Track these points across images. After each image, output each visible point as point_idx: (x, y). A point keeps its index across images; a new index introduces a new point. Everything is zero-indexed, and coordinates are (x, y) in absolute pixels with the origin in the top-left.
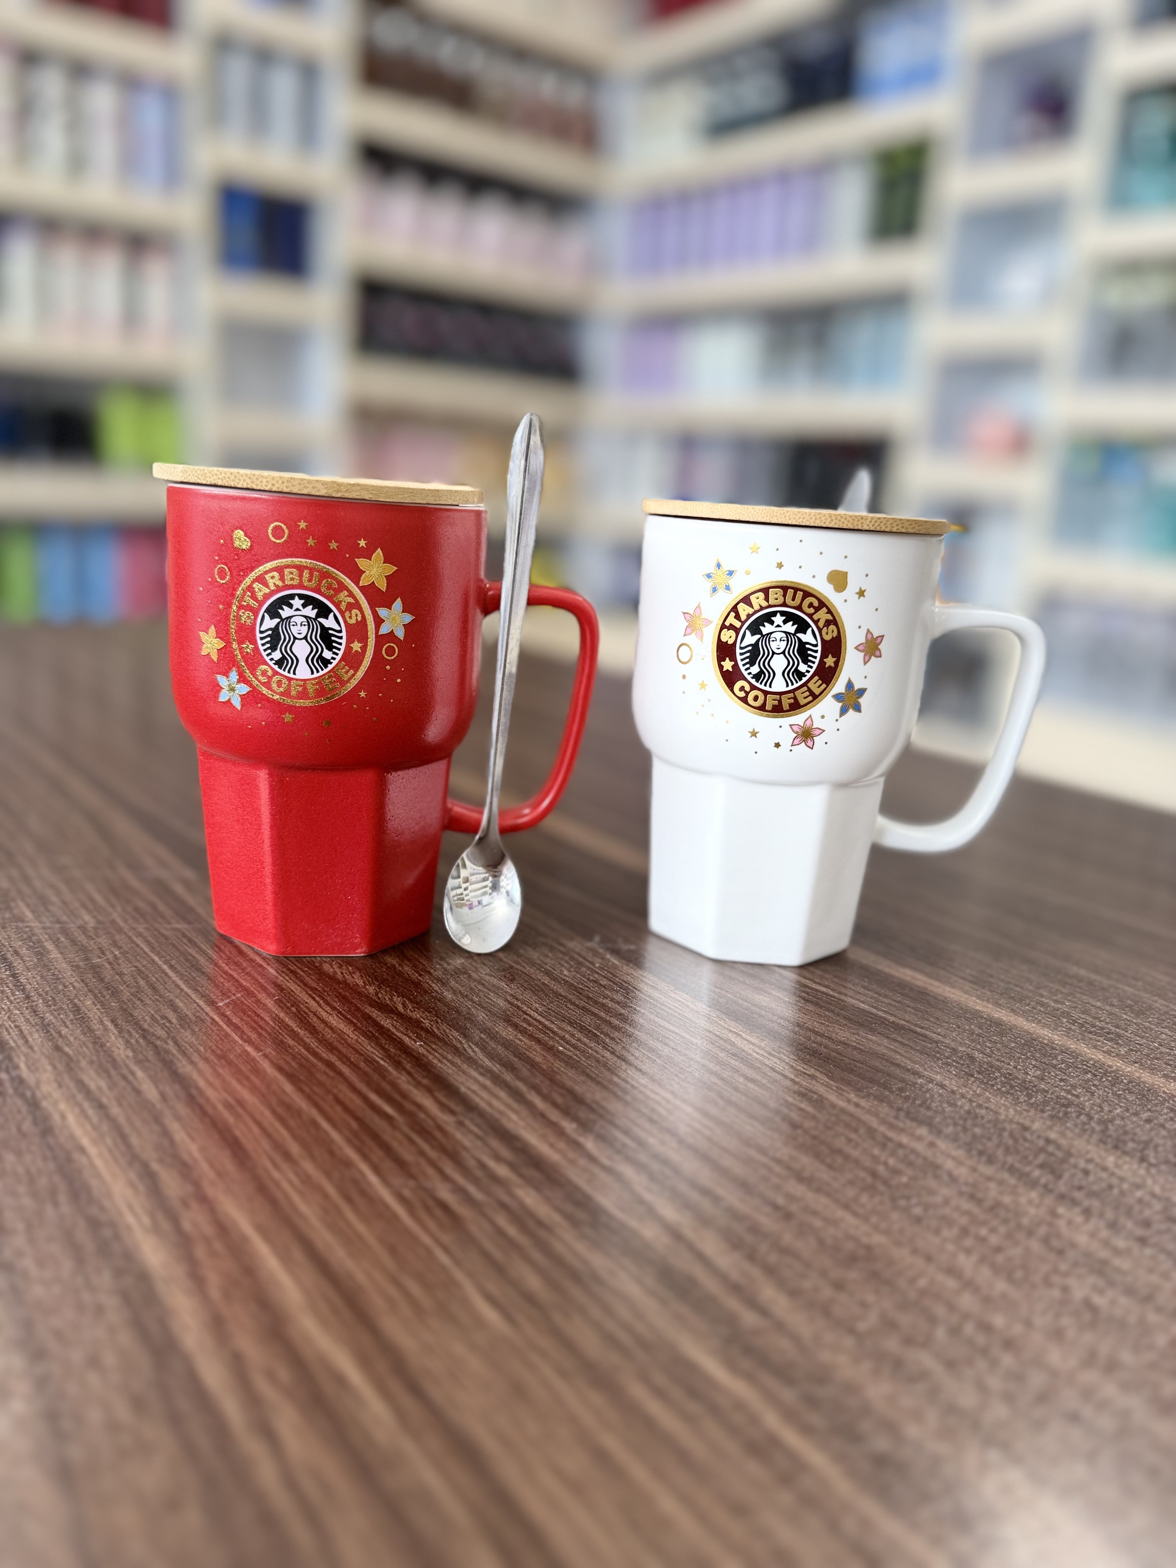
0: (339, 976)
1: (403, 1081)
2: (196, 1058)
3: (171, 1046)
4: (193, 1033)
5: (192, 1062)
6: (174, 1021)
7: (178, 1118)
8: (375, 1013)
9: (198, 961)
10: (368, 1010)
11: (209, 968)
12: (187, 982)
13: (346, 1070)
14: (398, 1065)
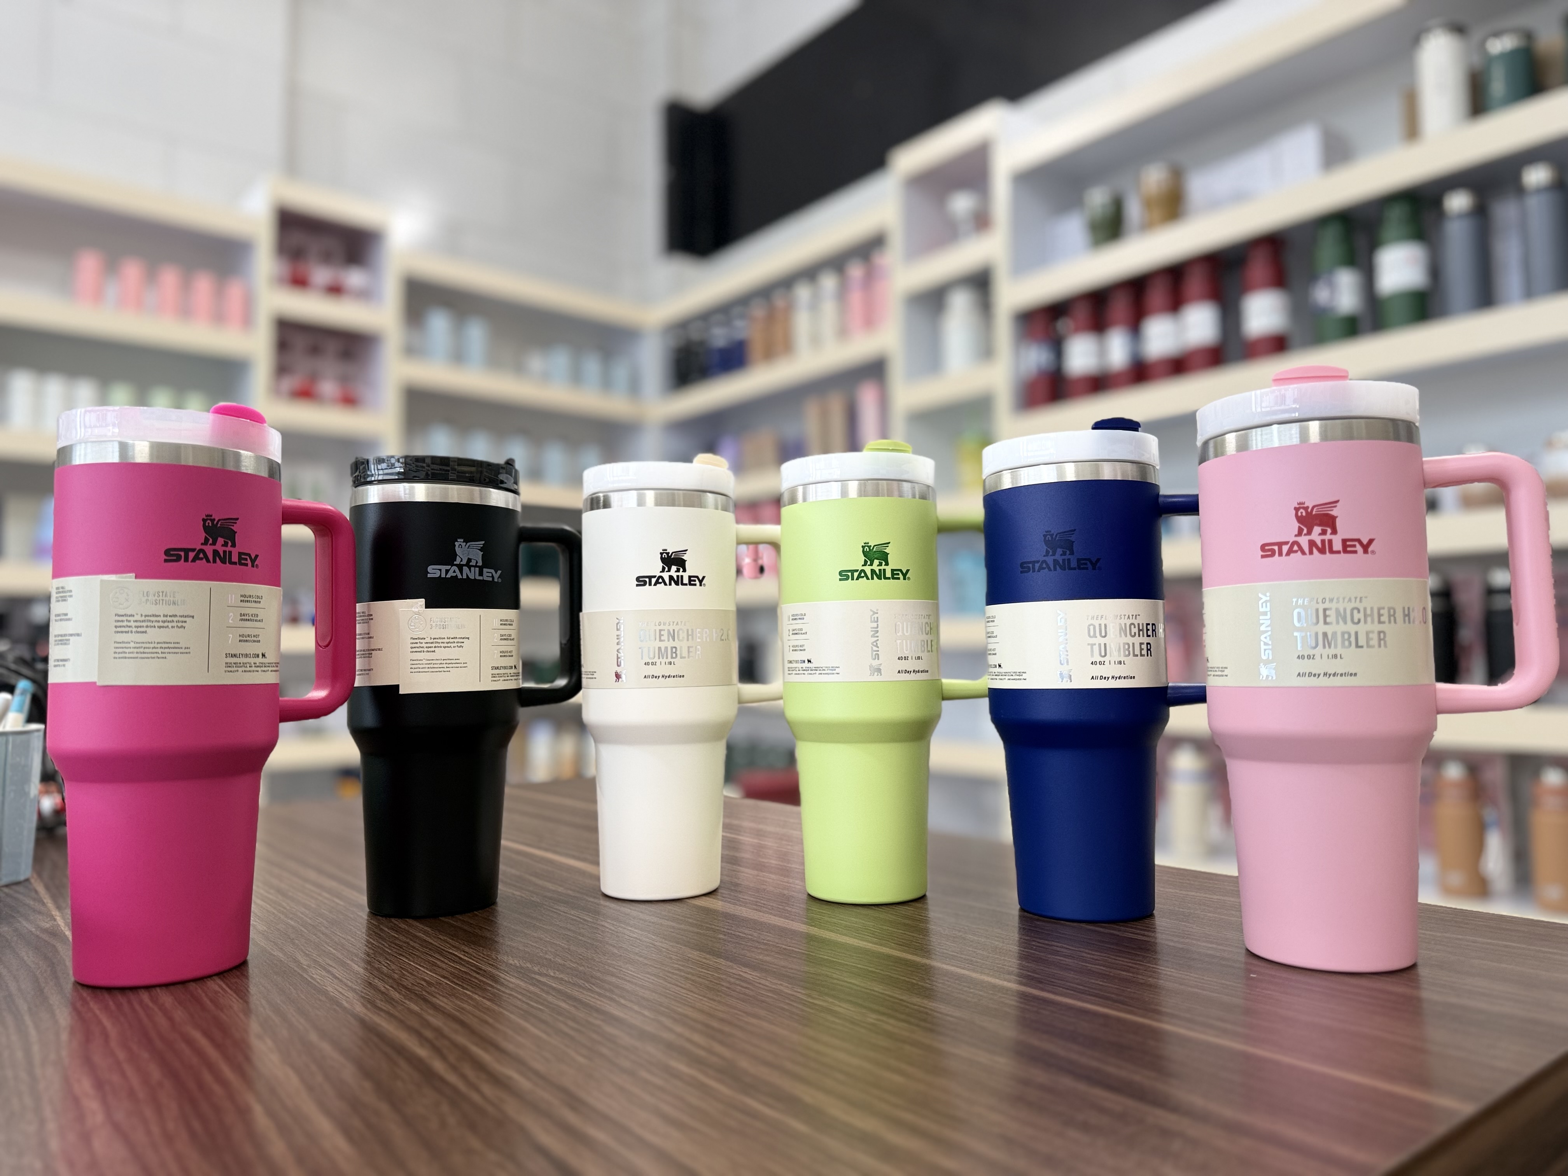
0: (518, 965)
1: (550, 998)
2: (438, 996)
3: (424, 993)
4: (436, 988)
5: (436, 997)
6: (425, 985)
7: (429, 1014)
8: (537, 977)
9: (436, 963)
10: (533, 976)
11: (444, 966)
12: (431, 971)
13: (520, 997)
14: (548, 993)
